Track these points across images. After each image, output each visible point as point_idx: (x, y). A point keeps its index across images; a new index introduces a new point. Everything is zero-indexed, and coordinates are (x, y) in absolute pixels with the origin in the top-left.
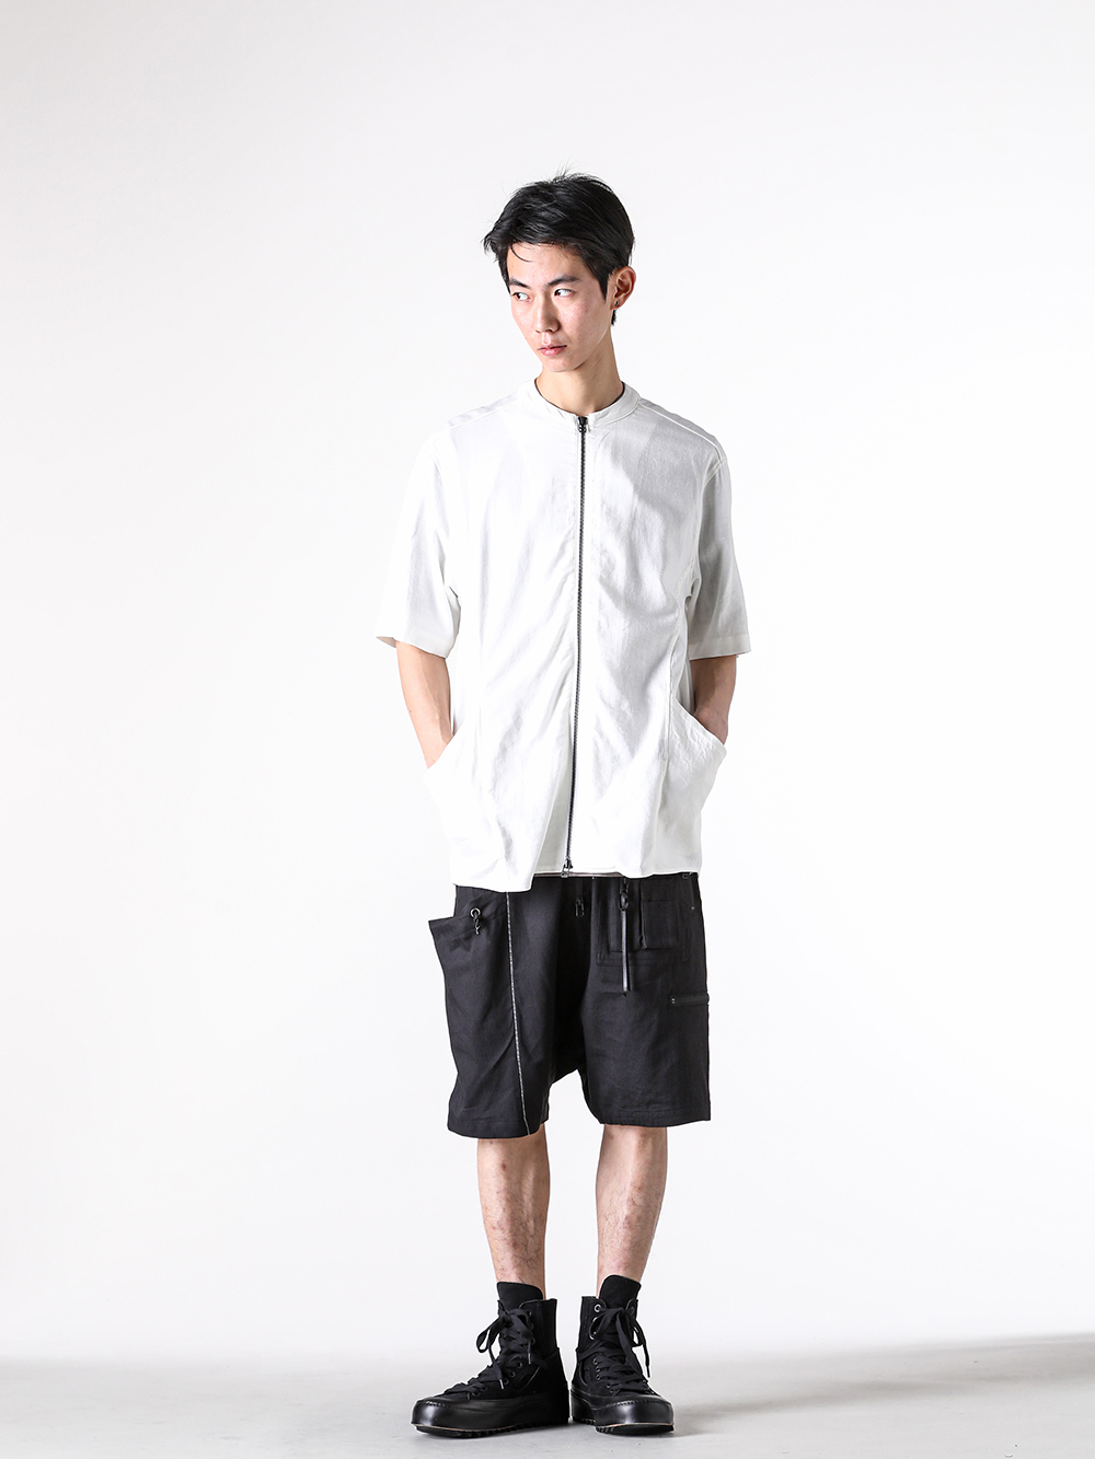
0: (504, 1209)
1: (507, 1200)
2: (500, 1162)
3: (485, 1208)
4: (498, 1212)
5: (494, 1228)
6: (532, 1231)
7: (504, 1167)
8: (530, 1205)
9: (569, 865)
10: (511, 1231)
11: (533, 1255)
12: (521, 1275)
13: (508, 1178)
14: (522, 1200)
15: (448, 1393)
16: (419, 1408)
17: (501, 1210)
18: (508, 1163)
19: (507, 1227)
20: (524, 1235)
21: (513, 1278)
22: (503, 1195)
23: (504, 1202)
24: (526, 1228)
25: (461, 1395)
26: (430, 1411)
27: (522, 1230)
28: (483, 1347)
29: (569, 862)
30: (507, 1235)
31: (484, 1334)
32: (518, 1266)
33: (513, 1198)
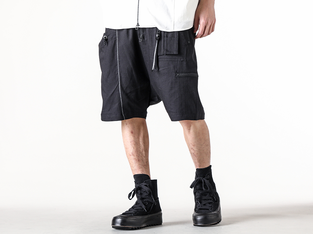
0: (134, 148)
1: (134, 144)
2: (131, 131)
3: (126, 148)
4: (131, 149)
5: (130, 155)
6: (144, 155)
7: (132, 132)
8: (143, 146)
9: (138, 25)
10: (137, 156)
11: (145, 164)
12: (143, 171)
13: (134, 137)
14: (140, 144)
15: (123, 214)
16: (115, 219)
17: (132, 148)
18: (133, 131)
19: (135, 154)
20: (141, 156)
21: (139, 172)
22: (133, 143)
23: (133, 145)
24: (142, 154)
25: (130, 214)
26: (119, 220)
27: (141, 155)
28: (131, 198)
29: (138, 24)
30: (135, 157)
31: (131, 193)
32: (140, 168)
33: (136, 143)
